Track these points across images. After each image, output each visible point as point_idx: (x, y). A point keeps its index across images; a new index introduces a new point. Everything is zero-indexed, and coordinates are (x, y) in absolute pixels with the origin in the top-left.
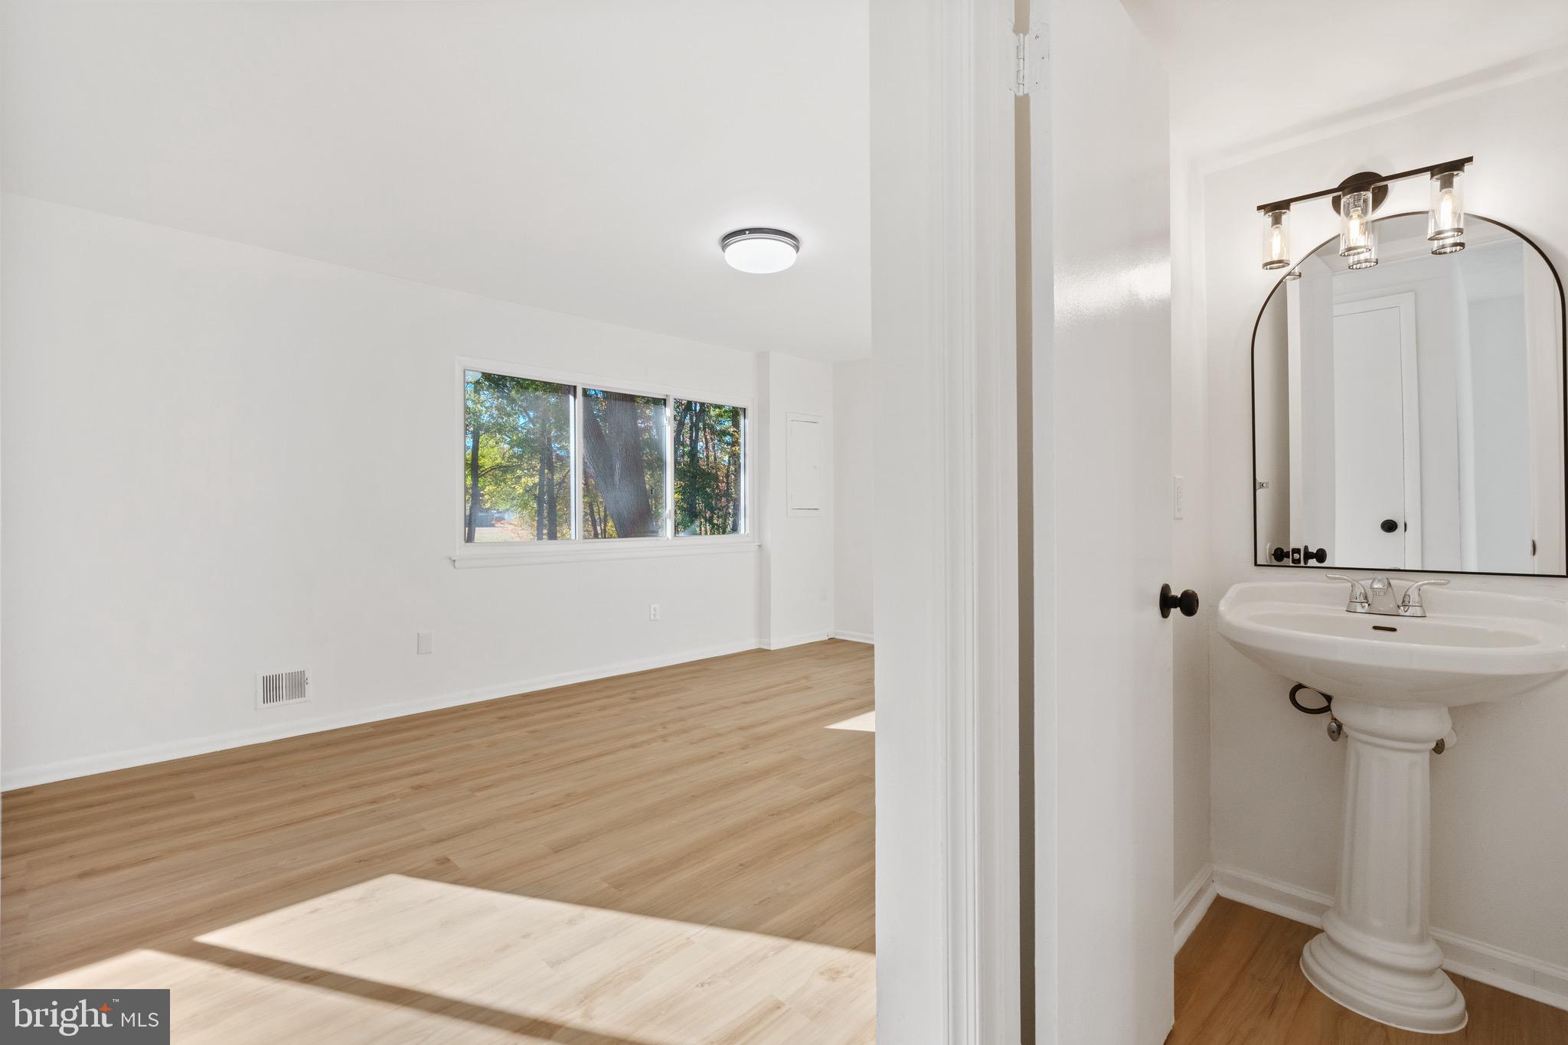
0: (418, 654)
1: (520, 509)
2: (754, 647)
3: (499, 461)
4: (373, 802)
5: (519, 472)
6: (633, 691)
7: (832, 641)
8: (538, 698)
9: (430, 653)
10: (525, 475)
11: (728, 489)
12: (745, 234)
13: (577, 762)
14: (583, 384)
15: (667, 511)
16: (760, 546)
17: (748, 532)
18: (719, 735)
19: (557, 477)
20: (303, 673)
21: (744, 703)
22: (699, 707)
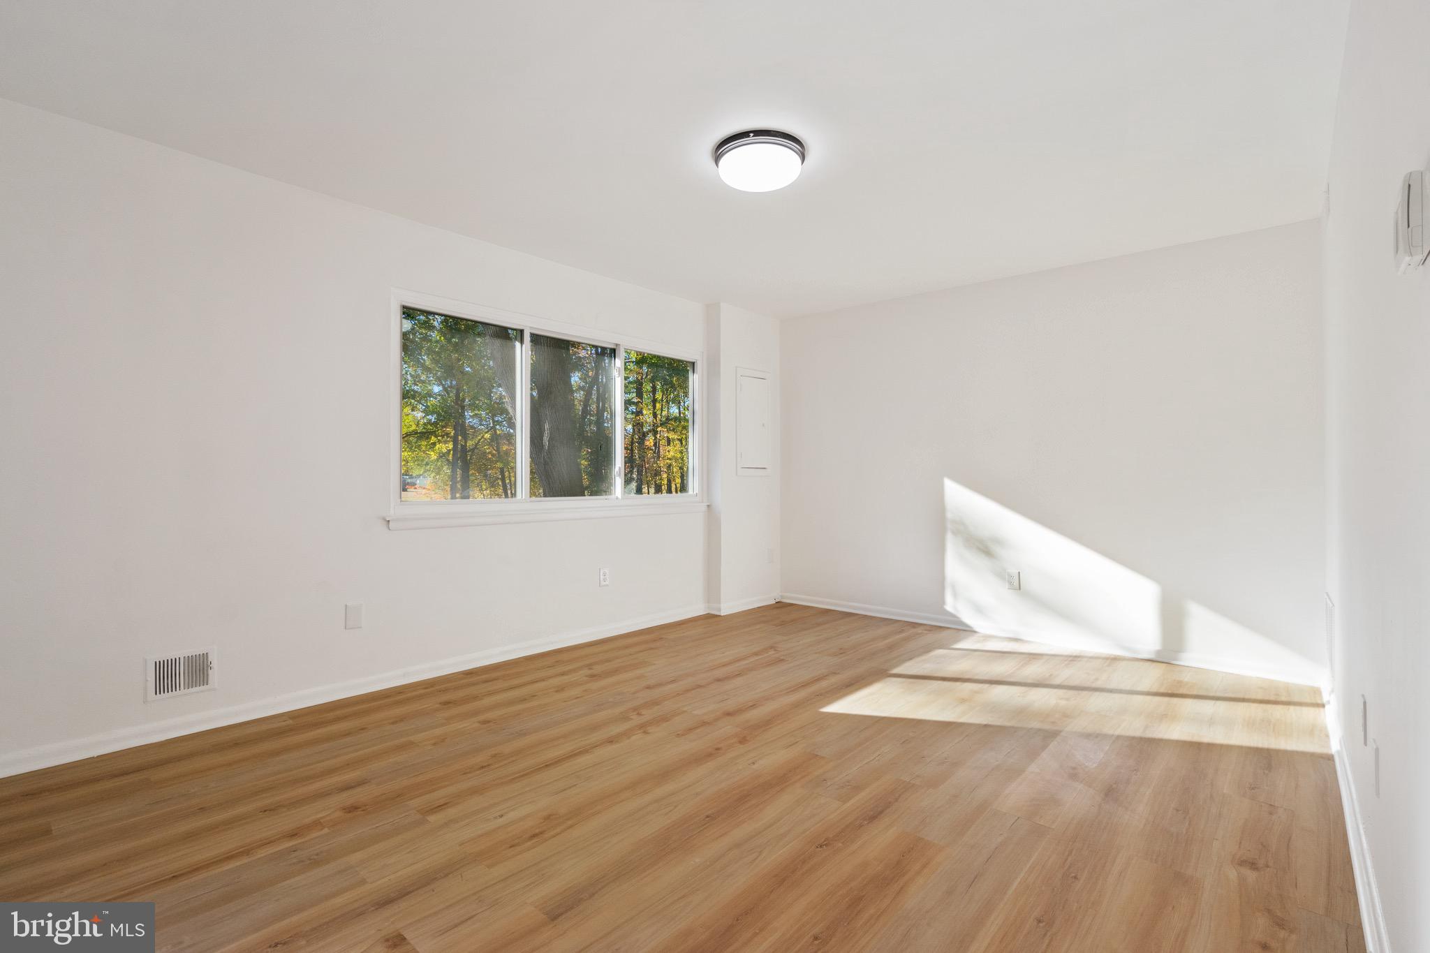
0: (346, 628)
1: (433, 474)
2: (702, 613)
3: (414, 427)
4: (293, 835)
5: (433, 439)
6: (589, 666)
7: (780, 605)
8: (484, 677)
9: (361, 627)
10: (439, 442)
11: (632, 456)
12: (749, 136)
13: (548, 765)
14: (531, 327)
15: (617, 469)
16: (708, 506)
17: (696, 491)
18: (704, 724)
19: (470, 443)
20: (205, 656)
21: (719, 680)
22: (670, 686)
